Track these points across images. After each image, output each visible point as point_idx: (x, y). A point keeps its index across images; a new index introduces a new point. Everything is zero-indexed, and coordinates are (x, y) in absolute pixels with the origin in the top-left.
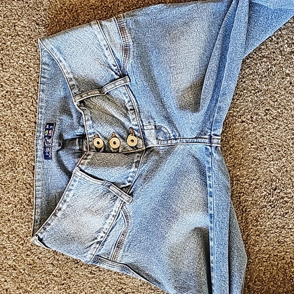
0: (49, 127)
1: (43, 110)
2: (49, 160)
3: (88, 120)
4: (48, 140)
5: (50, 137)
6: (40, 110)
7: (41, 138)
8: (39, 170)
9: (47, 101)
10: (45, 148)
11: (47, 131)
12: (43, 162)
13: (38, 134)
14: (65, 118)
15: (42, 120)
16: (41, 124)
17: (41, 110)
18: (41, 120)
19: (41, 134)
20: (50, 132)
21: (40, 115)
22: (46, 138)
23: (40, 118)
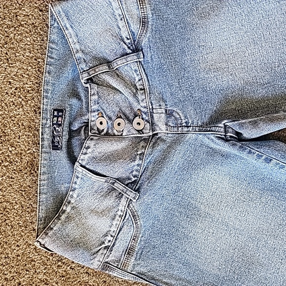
0: (58, 114)
1: (49, 95)
2: (58, 151)
4: (57, 129)
6: (45, 94)
7: (48, 126)
8: (45, 162)
9: (54, 84)
12: (50, 153)
13: (44, 121)
15: (49, 106)
16: (46, 110)
17: (47, 94)
18: (47, 105)
19: (48, 122)
20: (60, 119)
21: (45, 100)
22: (55, 126)
23: (45, 104)
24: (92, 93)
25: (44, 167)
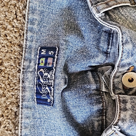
0: (47, 52)
1: (35, 27)
2: (46, 106)
3: (127, 42)
5: (49, 70)
6: (29, 26)
7: (31, 70)
8: (27, 121)
9: (42, 12)
10: (39, 85)
11: (43, 60)
12: (34, 108)
13: (26, 63)
14: (72, 38)
15: (34, 42)
16: (30, 47)
17: (31, 26)
18: (32, 41)
19: (32, 64)
20: (50, 60)
21: (29, 34)
22: (42, 70)
23: (29, 39)
24: (124, 40)
25: (26, 128)
